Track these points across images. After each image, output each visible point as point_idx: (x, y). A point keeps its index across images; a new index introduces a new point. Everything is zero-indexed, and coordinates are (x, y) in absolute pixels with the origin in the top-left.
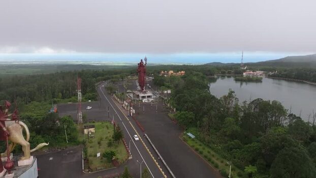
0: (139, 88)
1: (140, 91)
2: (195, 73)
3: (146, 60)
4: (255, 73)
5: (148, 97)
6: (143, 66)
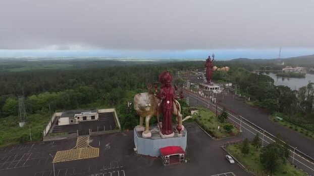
0: (206, 81)
1: (207, 83)
2: (239, 68)
3: (213, 56)
4: (295, 69)
5: (216, 88)
6: (211, 62)
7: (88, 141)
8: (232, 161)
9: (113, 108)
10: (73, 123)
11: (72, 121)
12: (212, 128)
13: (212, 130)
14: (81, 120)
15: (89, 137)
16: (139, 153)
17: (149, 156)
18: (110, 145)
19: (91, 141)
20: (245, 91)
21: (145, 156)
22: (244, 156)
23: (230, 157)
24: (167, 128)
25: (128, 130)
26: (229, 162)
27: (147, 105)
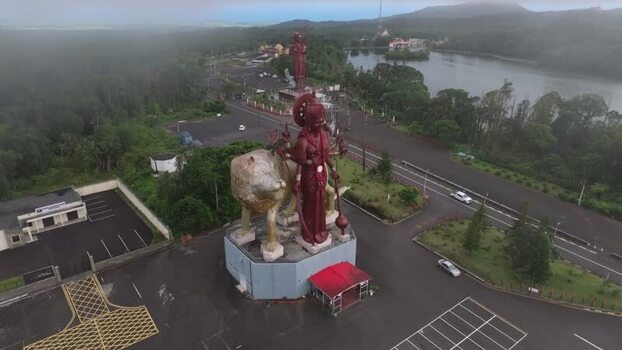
0: (293, 84)
4: (408, 42)
7: (102, 292)
8: (456, 272)
9: (115, 179)
10: (21, 243)
11: (16, 239)
12: (373, 199)
13: (375, 204)
14: (39, 226)
15: (94, 278)
16: (257, 296)
17: (285, 299)
18: (169, 290)
19: (110, 288)
20: (381, 104)
21: (276, 302)
22: (469, 255)
23: (449, 264)
24: (317, 230)
25: (189, 237)
26: (451, 274)
27: (277, 186)
